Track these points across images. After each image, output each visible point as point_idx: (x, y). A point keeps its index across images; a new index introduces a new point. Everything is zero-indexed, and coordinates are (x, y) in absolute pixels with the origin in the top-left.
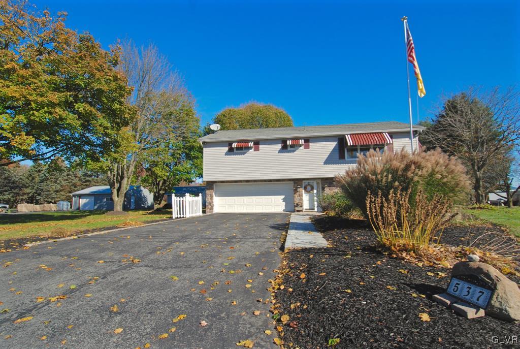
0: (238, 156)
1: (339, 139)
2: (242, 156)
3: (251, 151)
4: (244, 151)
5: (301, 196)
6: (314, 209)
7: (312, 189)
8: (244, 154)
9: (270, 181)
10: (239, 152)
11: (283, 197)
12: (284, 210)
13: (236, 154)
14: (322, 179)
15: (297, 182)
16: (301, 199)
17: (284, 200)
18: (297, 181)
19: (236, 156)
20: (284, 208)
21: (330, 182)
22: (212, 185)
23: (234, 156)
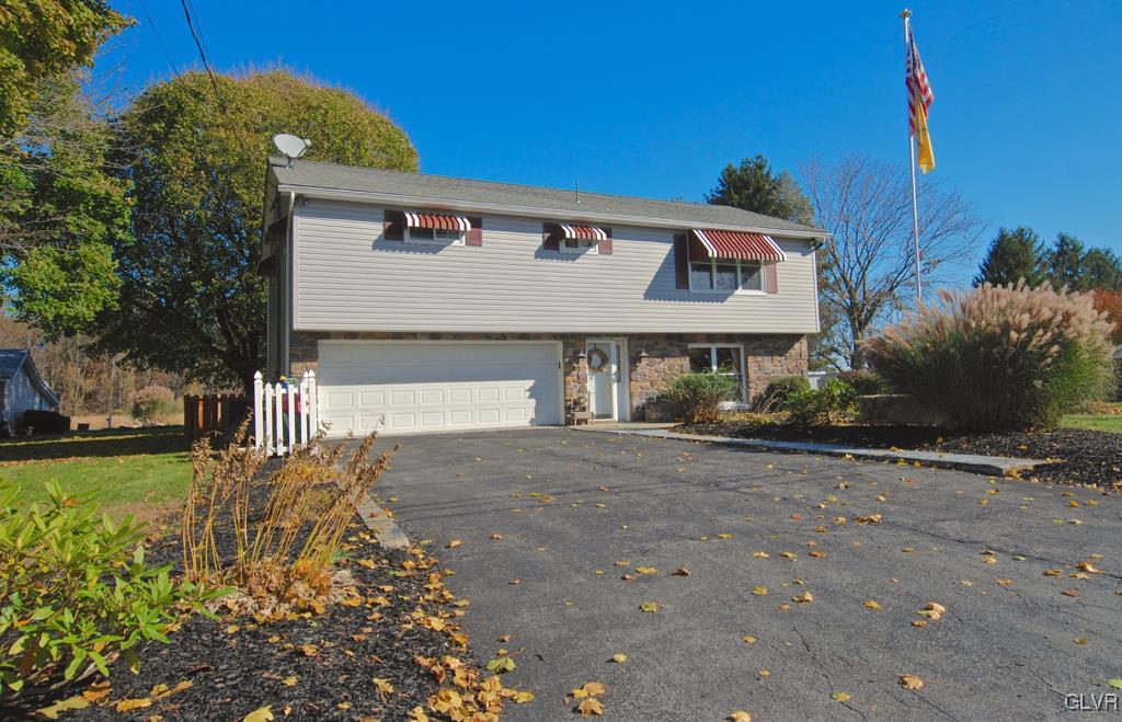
0: (418, 255)
1: (675, 237)
2: (431, 256)
3: (456, 242)
4: (437, 241)
5: (581, 380)
6: (609, 416)
7: (605, 361)
8: (436, 250)
9: (503, 336)
10: (421, 242)
11: (530, 383)
12: (532, 421)
13: (408, 249)
14: (631, 337)
15: (574, 344)
16: (583, 390)
17: (533, 392)
18: (573, 341)
19: (411, 255)
20: (531, 414)
21: (648, 345)
22: (315, 345)
23: (404, 254)
